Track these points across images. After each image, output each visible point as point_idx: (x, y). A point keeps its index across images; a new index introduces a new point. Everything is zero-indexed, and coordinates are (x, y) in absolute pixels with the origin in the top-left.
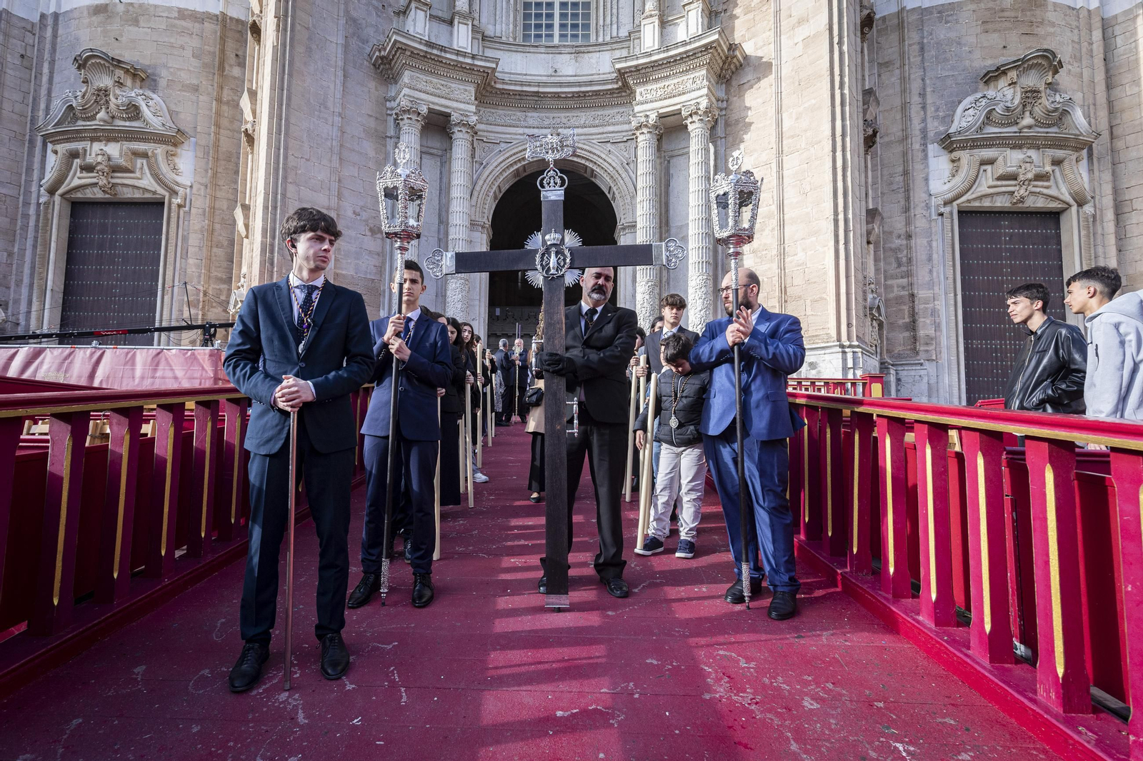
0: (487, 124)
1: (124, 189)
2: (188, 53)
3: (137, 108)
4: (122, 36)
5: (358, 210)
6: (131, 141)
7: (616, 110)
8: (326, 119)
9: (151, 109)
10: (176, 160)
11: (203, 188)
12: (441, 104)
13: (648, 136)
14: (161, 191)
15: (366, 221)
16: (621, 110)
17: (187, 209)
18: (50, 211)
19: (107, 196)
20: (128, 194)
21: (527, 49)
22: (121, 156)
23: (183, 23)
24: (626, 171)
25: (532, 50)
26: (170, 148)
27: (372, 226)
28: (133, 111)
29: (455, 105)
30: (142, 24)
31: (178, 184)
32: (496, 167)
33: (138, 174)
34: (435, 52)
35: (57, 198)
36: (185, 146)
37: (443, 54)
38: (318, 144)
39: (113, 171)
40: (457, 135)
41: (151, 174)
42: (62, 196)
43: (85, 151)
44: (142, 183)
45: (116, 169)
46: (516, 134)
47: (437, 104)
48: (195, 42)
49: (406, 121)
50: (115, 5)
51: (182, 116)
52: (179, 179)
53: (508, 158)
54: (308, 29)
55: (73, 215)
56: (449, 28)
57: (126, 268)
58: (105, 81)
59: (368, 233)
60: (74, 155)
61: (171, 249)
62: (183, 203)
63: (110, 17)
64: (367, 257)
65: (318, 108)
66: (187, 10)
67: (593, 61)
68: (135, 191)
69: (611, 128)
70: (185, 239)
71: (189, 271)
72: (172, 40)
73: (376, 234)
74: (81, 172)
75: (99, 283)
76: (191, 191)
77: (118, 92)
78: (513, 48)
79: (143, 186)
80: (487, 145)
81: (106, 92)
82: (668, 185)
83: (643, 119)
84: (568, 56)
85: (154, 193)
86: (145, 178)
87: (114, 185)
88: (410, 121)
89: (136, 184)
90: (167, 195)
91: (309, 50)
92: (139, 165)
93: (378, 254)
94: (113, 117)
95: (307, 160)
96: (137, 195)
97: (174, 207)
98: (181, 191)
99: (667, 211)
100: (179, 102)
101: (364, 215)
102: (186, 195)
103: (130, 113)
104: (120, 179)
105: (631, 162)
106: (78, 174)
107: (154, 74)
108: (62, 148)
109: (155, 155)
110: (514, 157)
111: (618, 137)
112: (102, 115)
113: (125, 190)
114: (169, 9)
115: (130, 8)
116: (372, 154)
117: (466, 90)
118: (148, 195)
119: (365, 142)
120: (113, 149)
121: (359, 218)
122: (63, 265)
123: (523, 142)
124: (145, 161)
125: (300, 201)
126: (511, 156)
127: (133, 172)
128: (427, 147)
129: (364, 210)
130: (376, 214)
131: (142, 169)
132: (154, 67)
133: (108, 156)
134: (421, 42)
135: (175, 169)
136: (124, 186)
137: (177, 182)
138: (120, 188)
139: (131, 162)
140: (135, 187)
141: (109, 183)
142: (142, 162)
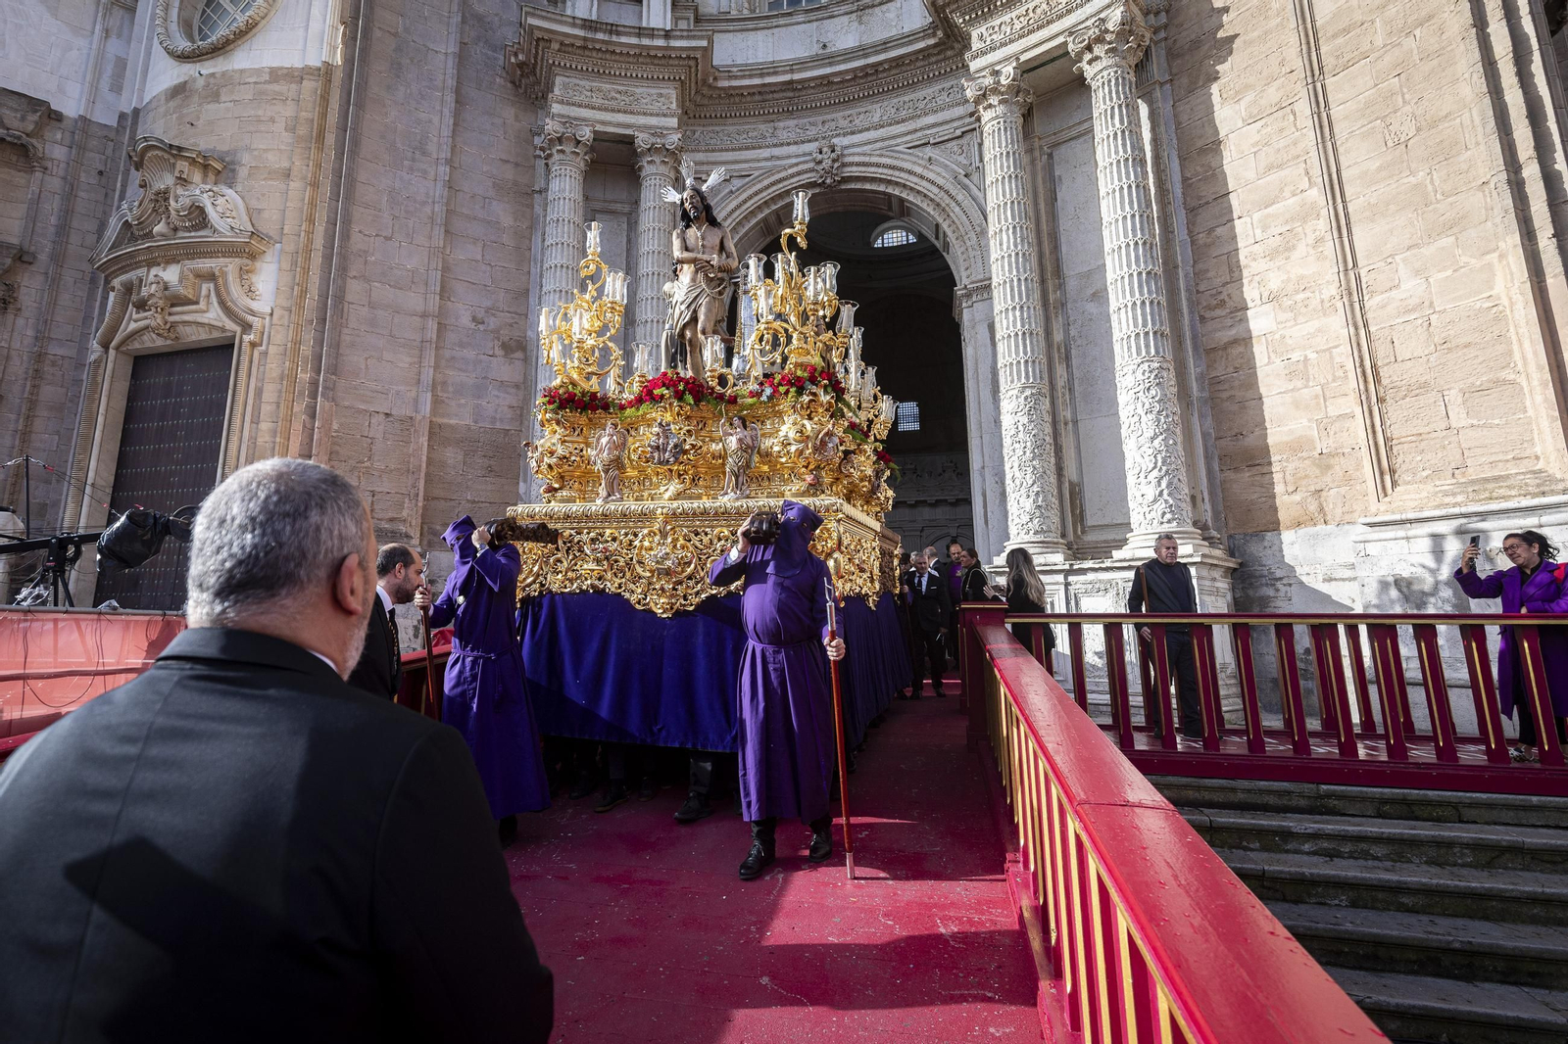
0: (706, 151)
2: (280, 126)
3: (202, 210)
4: (198, 118)
5: (481, 315)
6: (193, 259)
7: (937, 87)
8: (425, 172)
9: (218, 208)
10: (254, 278)
11: (286, 313)
12: (615, 122)
13: (1000, 110)
14: (230, 325)
15: (496, 331)
16: (947, 85)
17: (263, 348)
18: (101, 371)
19: (169, 342)
20: (194, 336)
21: (775, 21)
22: (182, 282)
23: (276, 87)
24: (965, 187)
25: (782, 21)
26: (245, 262)
27: (507, 339)
28: (198, 217)
29: (642, 120)
30: (223, 98)
31: (253, 313)
33: (202, 305)
34: (600, 36)
35: (112, 352)
36: (268, 257)
38: (407, 212)
39: (172, 305)
40: (648, 170)
41: (219, 304)
42: (117, 348)
43: (141, 281)
44: (207, 317)
45: (177, 301)
47: (609, 123)
48: (289, 110)
49: (558, 157)
50: (194, 80)
51: (266, 215)
52: (255, 306)
53: (742, 204)
54: (395, 35)
55: (136, 374)
56: (637, 8)
57: (189, 444)
58: (165, 180)
59: (499, 352)
60: (130, 289)
61: (239, 409)
62: (257, 340)
63: (187, 97)
64: (496, 393)
65: (409, 154)
66: (282, 68)
67: (891, 16)
68: (200, 329)
69: (930, 119)
70: (259, 392)
71: (260, 441)
72: (260, 113)
73: (513, 352)
76: (271, 319)
77: (180, 191)
78: (750, 25)
79: (206, 321)
81: (166, 192)
82: (1053, 198)
83: (988, 81)
84: (845, 19)
85: (223, 329)
86: (212, 310)
87: (173, 325)
88: (561, 156)
89: (200, 320)
90: (238, 329)
91: (396, 67)
92: (204, 292)
93: (517, 386)
94: (176, 230)
95: (387, 238)
96: (206, 336)
97: (246, 347)
98: (256, 322)
99: (1056, 248)
100: (263, 195)
101: (492, 323)
102: (263, 327)
103: (194, 219)
104: (183, 314)
105: (973, 172)
106: (135, 316)
107: (233, 163)
108: (120, 282)
109: (224, 274)
111: (945, 132)
112: (161, 226)
113: (188, 329)
114: (258, 71)
115: (212, 80)
116: (507, 220)
117: (661, 95)
118: (216, 334)
119: (495, 203)
120: (171, 274)
121: (481, 327)
122: (117, 448)
123: (770, 172)
124: (212, 286)
125: (372, 305)
126: (750, 197)
127: (197, 303)
128: (605, 201)
129: (493, 315)
130: (513, 318)
131: (208, 296)
132: (234, 152)
133: (165, 283)
134: (574, 22)
135: (250, 292)
136: (185, 323)
137: (251, 310)
138: (181, 328)
139: (196, 289)
140: (198, 325)
141: (165, 322)
142: (208, 287)
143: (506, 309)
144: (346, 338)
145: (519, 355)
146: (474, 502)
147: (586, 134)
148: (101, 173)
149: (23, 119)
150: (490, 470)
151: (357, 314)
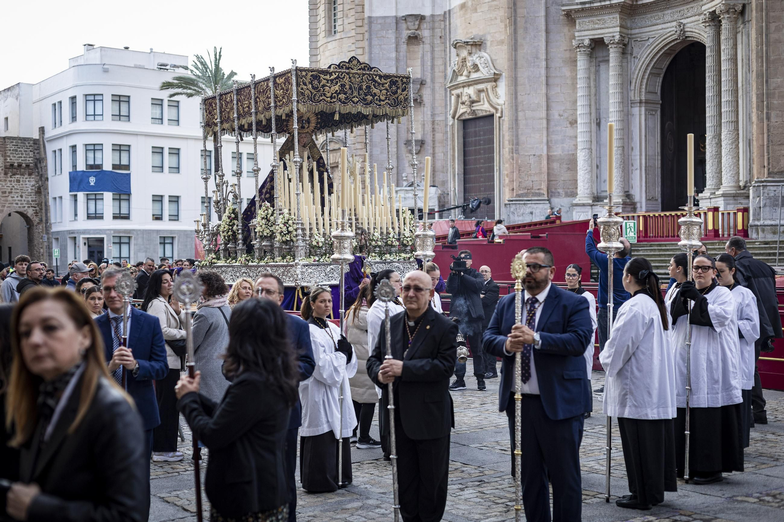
0: (639, 28)
2: (499, 21)
3: (477, 65)
4: (471, 20)
5: (561, 113)
6: (477, 85)
8: (538, 66)
10: (497, 90)
11: (510, 103)
12: (597, 34)
14: (493, 111)
15: (567, 118)
17: (503, 119)
18: (454, 128)
19: (473, 117)
20: (481, 114)
22: (474, 94)
26: (494, 83)
27: (571, 120)
29: (607, 31)
30: (478, 11)
31: (499, 105)
32: (646, 58)
33: (482, 103)
34: (587, 6)
35: (456, 121)
36: (501, 80)
37: (592, 5)
39: (473, 103)
40: (611, 50)
41: (487, 101)
42: (457, 119)
43: (462, 94)
44: (484, 108)
45: (474, 101)
46: (658, 30)
47: (596, 35)
49: (578, 53)
51: (498, 61)
52: (499, 101)
53: (653, 49)
55: (464, 128)
57: (485, 156)
58: (464, 53)
59: (569, 125)
60: (458, 96)
62: (501, 116)
64: (569, 141)
65: (533, 61)
68: (483, 111)
72: (491, 16)
75: (476, 167)
76: (504, 106)
77: (469, 58)
80: (641, 43)
81: (465, 59)
85: (490, 111)
86: (485, 104)
87: (474, 111)
88: (580, 53)
89: (482, 108)
91: (526, 29)
92: (482, 97)
93: (574, 137)
94: (469, 73)
95: (528, 94)
96: (484, 114)
97: (498, 118)
98: (499, 107)
101: (566, 115)
102: (502, 109)
103: (475, 69)
104: (476, 107)
106: (462, 107)
107: (484, 40)
108: (455, 92)
109: (487, 89)
110: (657, 47)
112: (465, 73)
113: (479, 112)
117: (614, 18)
118: (488, 113)
119: (563, 69)
120: (471, 91)
121: (562, 118)
122: (462, 158)
123: (661, 36)
125: (526, 119)
126: (655, 47)
127: (480, 101)
128: (603, 57)
129: (566, 112)
130: (572, 112)
131: (483, 99)
132: (484, 35)
133: (469, 95)
134: (577, 4)
135: (497, 96)
136: (477, 110)
137: (498, 103)
138: (476, 111)
139: (479, 96)
140: (481, 110)
141: (471, 110)
142: (483, 95)
143: (570, 109)
144: (520, 132)
146: (564, 181)
147: (587, 42)
148: (441, 37)
149: (414, 24)
150: (569, 169)
151: (522, 123)
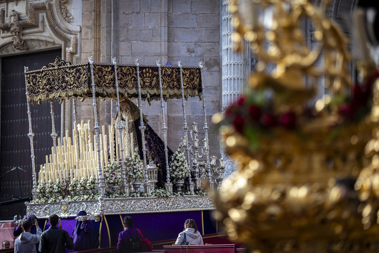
1: (33, 43)
10: (69, 7)
11: (89, 30)
14: (59, 42)
17: (78, 55)
19: (22, 51)
20: (37, 47)
22: (27, 13)
31: (70, 32)
33: (40, 29)
39: (24, 29)
41: (50, 26)
43: (4, 12)
52: (70, 27)
57: (41, 119)
62: (74, 51)
68: (41, 43)
74: (3, 32)
75: (24, 136)
76: (81, 35)
79: (44, 39)
85: (54, 43)
86: (46, 30)
87: (25, 41)
89: (40, 38)
90: (62, 43)
92: (40, 19)
96: (43, 47)
97: (68, 54)
98: (72, 37)
102: (77, 40)
104: (30, 35)
106: (3, 35)
109: (50, 6)
118: (50, 46)
120: (21, 8)
124: (45, 14)
127: (37, 26)
129: (199, 46)
130: (211, 45)
131: (43, 21)
133: (19, 15)
135: (67, 18)
136: (32, 40)
137: (69, 30)
138: (29, 43)
139: (36, 17)
140: (39, 40)
141: (21, 40)
142: (42, 15)
143: (207, 40)
145: (216, 68)
